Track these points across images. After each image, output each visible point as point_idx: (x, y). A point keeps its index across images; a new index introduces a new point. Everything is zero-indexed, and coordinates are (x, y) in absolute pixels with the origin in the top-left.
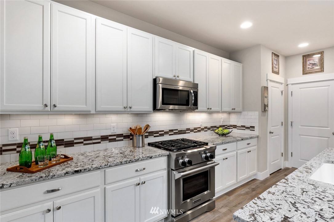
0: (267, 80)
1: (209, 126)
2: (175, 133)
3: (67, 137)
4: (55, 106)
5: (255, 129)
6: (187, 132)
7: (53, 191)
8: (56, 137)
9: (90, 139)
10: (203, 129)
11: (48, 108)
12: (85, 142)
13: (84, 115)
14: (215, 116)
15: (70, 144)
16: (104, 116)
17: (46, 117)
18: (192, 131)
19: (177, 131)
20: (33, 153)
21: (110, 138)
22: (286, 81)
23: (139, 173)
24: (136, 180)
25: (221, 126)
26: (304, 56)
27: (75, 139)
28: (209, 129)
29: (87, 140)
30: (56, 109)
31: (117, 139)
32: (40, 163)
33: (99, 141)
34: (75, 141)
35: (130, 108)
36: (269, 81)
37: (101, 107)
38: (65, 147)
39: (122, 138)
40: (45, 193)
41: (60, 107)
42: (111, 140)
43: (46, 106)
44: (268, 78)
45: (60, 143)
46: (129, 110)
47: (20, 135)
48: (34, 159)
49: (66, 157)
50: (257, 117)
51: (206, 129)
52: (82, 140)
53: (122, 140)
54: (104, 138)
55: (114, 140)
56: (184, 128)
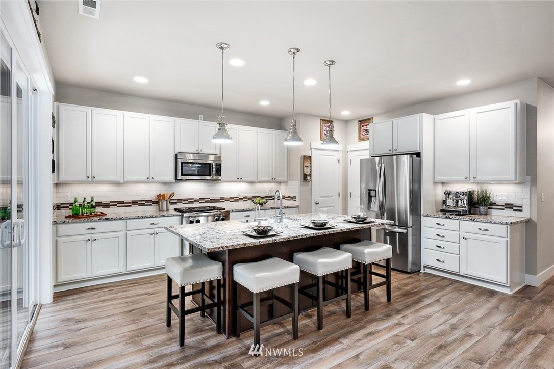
0: (311, 149)
1: (250, 196)
2: (206, 202)
3: (105, 200)
4: (94, 178)
5: (297, 199)
6: (221, 201)
7: (92, 229)
8: (96, 200)
9: (123, 202)
10: (241, 199)
11: (90, 179)
12: (118, 205)
13: (117, 184)
14: (259, 186)
15: (107, 206)
16: (135, 185)
17: (89, 185)
18: (227, 200)
19: (209, 200)
20: (80, 210)
21: (139, 203)
22: (346, 148)
23: (153, 226)
24: (152, 231)
25: (266, 197)
26: (359, 121)
27: (111, 202)
28: (249, 199)
29: (121, 204)
30: (95, 179)
31: (146, 204)
32: (84, 214)
33: (130, 204)
34: (111, 204)
35: (153, 178)
36: (313, 150)
37: (128, 178)
38: (103, 208)
39: (151, 203)
40: (87, 229)
41: (97, 178)
42: (141, 205)
43: (88, 177)
44: (312, 147)
45: (99, 204)
46: (151, 180)
47: (72, 197)
48: (80, 214)
49: (102, 213)
50: (297, 187)
51: (245, 198)
52: (116, 204)
53: (151, 205)
54: (134, 203)
55: (143, 205)
56: (217, 197)
